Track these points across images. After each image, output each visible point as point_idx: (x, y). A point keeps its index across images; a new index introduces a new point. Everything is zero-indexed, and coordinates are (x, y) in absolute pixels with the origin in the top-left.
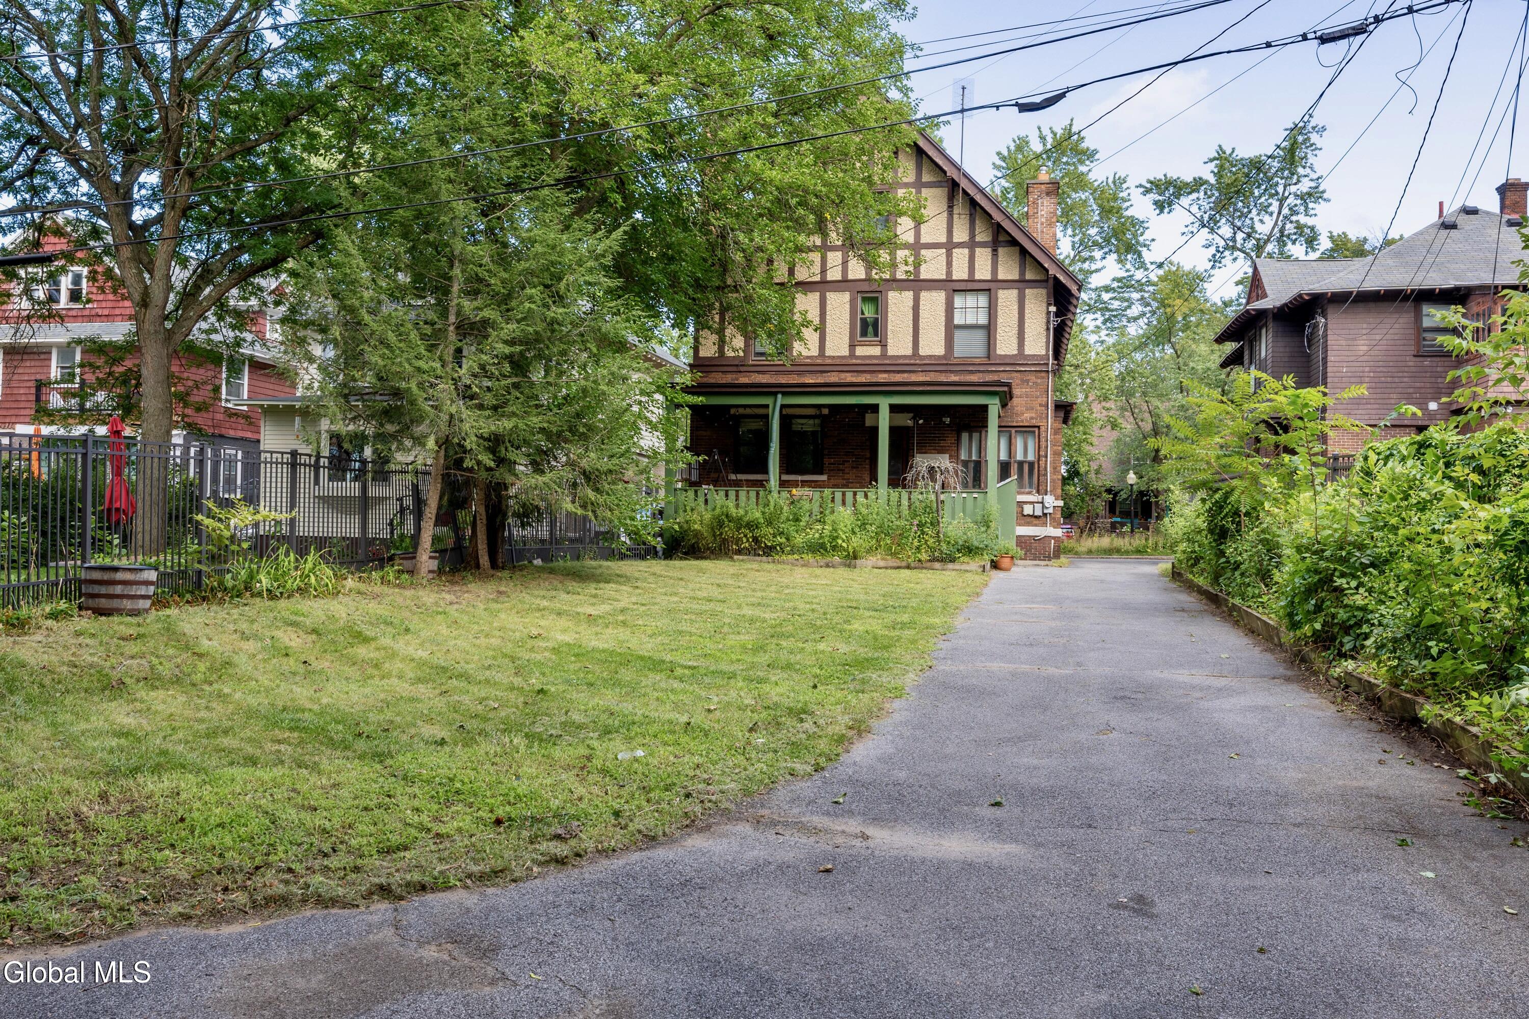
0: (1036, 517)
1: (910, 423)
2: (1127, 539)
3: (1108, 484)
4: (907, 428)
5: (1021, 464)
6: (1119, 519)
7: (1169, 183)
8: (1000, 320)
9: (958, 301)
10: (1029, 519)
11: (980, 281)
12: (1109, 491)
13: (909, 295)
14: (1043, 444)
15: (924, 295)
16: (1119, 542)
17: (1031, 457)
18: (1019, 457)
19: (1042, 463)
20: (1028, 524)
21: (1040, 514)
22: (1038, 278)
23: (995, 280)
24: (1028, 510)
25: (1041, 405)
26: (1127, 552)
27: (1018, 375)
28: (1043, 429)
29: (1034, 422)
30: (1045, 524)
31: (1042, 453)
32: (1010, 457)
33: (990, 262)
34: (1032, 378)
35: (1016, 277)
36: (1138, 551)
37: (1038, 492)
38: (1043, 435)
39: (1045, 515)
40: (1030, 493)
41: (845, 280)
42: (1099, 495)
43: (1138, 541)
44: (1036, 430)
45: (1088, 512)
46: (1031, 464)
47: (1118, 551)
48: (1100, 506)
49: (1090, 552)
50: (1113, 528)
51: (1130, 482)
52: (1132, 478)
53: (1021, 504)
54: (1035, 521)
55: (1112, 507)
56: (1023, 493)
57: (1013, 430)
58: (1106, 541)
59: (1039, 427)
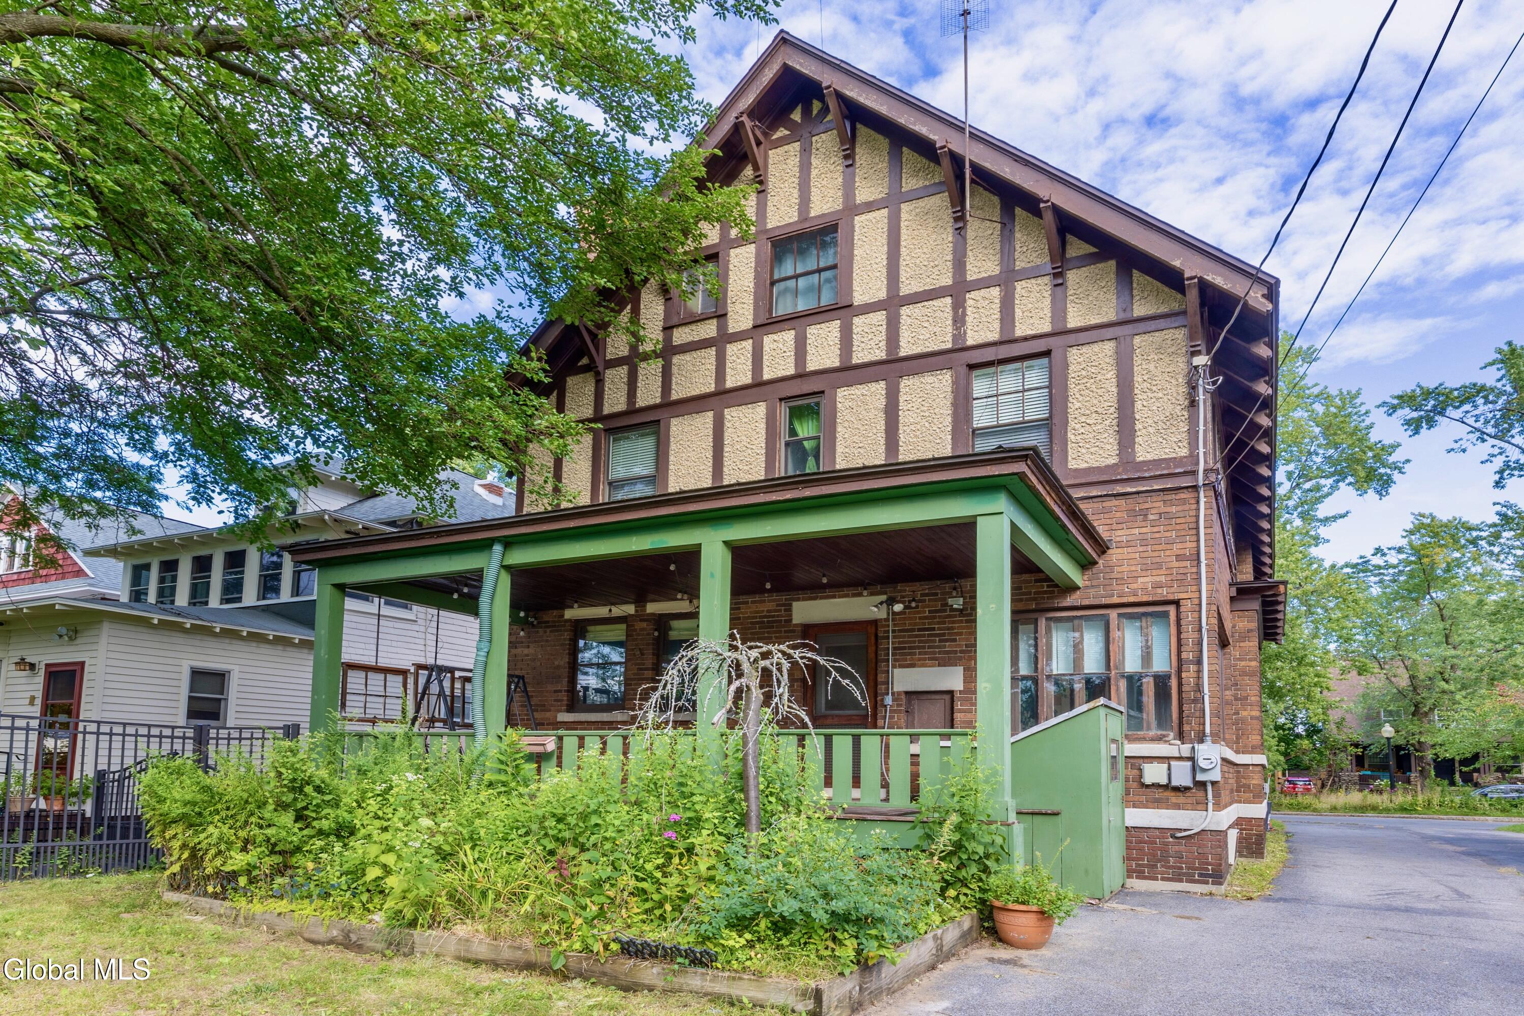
0: (1177, 789)
1: (880, 613)
2: (1385, 796)
3: (1356, 737)
4: (875, 623)
5: (1134, 682)
6: (1369, 773)
7: (1427, 394)
8: (1074, 405)
9: (980, 386)
10: (1158, 794)
11: (1026, 339)
12: (1356, 745)
13: (879, 389)
14: (1189, 635)
15: (907, 385)
16: (1375, 799)
17: (1161, 663)
18: (1132, 664)
19: (1189, 675)
20: (1158, 804)
21: (1188, 782)
22: (1163, 309)
23: (1061, 332)
24: (1154, 774)
25: (1179, 558)
26: (1387, 810)
27: (1122, 502)
28: (1186, 606)
29: (1163, 593)
30: (1202, 805)
31: (1187, 655)
32: (1108, 666)
33: (1048, 302)
34: (1156, 505)
35: (1110, 315)
36: (1403, 809)
37: (1181, 736)
38: (1189, 617)
39: (1202, 785)
40: (1160, 739)
41: (758, 384)
42: (1344, 749)
43: (1400, 798)
44: (1172, 609)
45: (1330, 766)
46: (1161, 681)
47: (1374, 808)
48: (1345, 760)
49: (1334, 809)
50: (1364, 783)
51: (1386, 735)
52: (1388, 731)
53: (1135, 762)
54: (1174, 798)
55: (1359, 761)
56: (1143, 739)
57: (1113, 614)
58: (1356, 797)
59: (1177, 603)
